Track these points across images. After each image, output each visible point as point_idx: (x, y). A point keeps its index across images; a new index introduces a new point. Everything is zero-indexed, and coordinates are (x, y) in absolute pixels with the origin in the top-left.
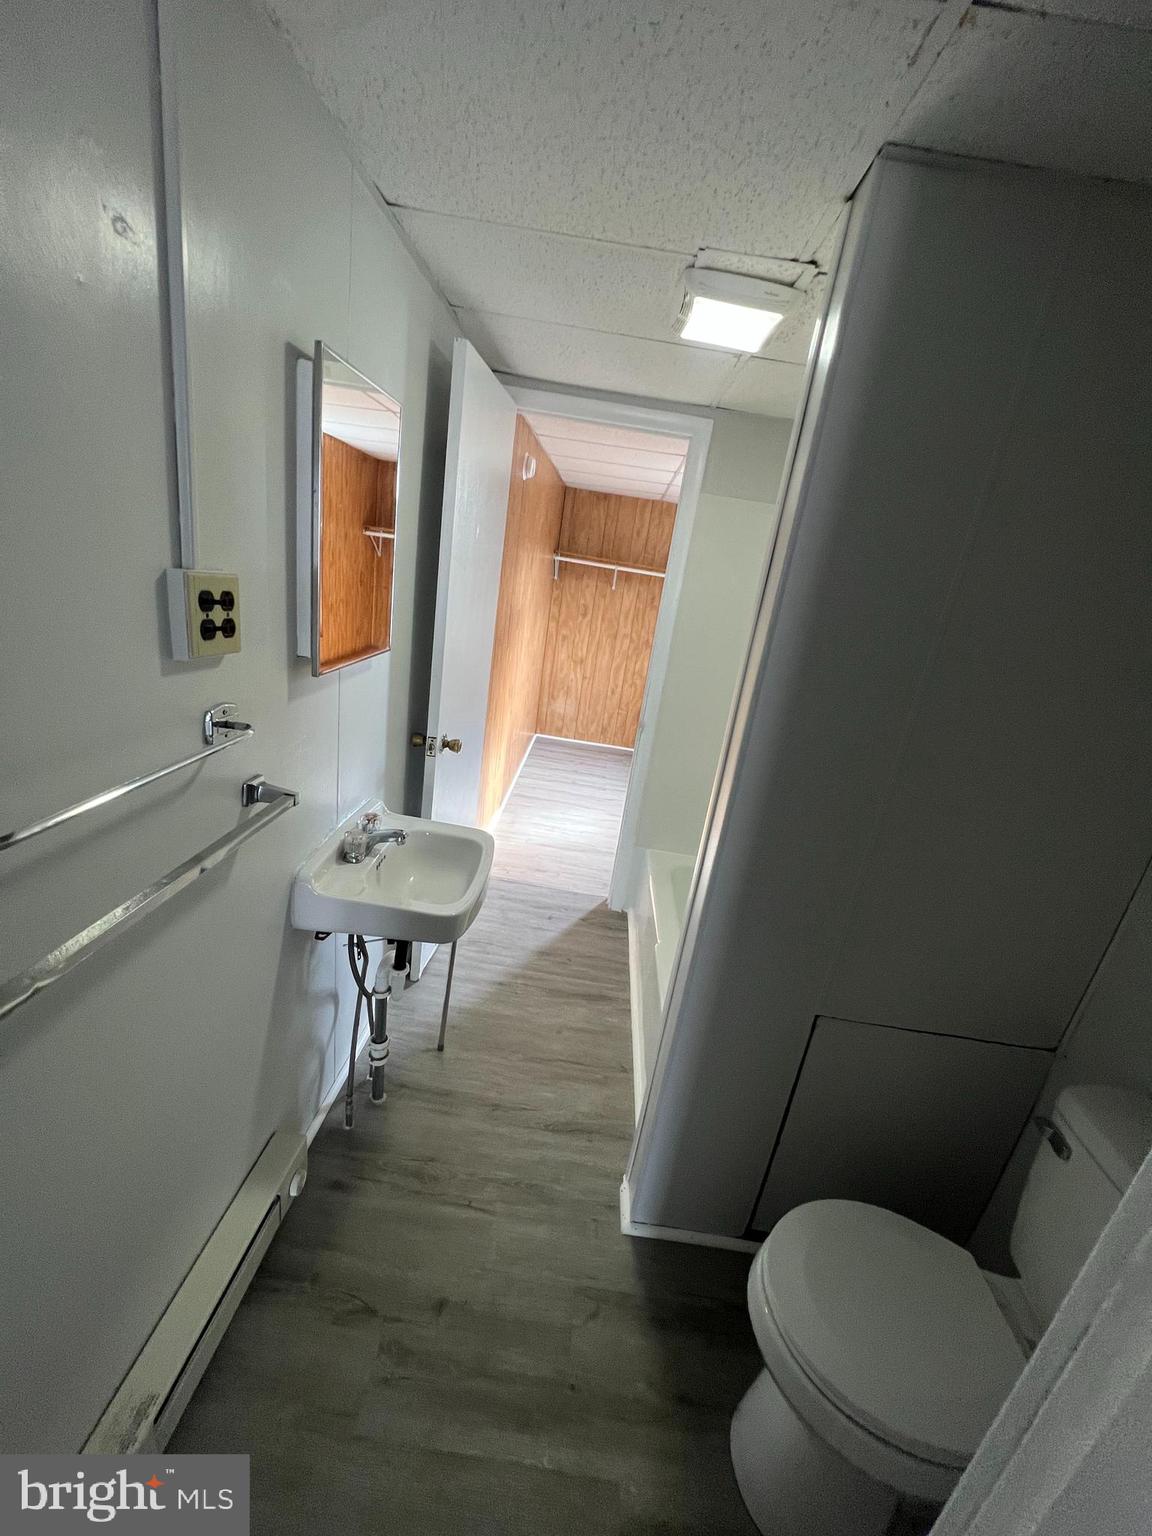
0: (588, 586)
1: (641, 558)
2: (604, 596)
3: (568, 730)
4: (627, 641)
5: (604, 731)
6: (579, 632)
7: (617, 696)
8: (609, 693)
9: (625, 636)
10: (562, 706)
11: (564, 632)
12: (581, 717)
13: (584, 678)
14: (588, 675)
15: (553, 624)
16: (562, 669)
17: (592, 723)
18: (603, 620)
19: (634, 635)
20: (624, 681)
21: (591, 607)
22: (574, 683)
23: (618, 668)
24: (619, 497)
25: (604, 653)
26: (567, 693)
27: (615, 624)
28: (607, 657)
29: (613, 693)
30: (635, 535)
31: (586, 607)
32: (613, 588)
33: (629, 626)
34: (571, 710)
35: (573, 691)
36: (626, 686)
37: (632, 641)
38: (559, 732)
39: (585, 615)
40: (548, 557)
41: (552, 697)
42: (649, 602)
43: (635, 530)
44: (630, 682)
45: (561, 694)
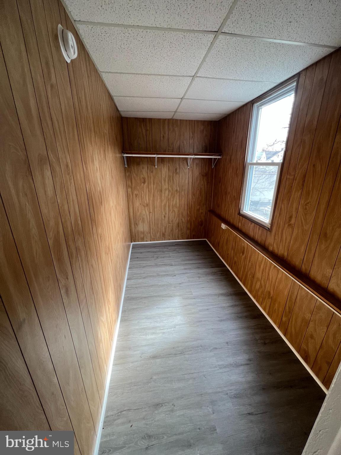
0: (143, 168)
1: (167, 149)
2: (152, 172)
3: (146, 238)
4: (167, 192)
5: (164, 235)
6: (143, 192)
7: (167, 218)
8: (163, 218)
9: (166, 189)
10: (142, 227)
11: (136, 192)
12: (152, 230)
13: (150, 213)
14: (151, 211)
15: (129, 190)
16: (138, 210)
17: (157, 233)
18: (154, 184)
19: (170, 188)
20: (169, 210)
21: (147, 179)
22: (145, 216)
23: (165, 205)
24: (150, 120)
25: (157, 199)
26: (143, 221)
27: (160, 184)
28: (159, 201)
29: (165, 217)
30: (162, 139)
31: (144, 179)
32: (156, 167)
33: (167, 184)
34: (146, 229)
35: (146, 219)
36: (170, 212)
37: (169, 191)
38: (143, 240)
39: (144, 182)
40: (120, 155)
41: (136, 224)
42: (174, 170)
43: (162, 135)
44: (172, 211)
45: (140, 222)
